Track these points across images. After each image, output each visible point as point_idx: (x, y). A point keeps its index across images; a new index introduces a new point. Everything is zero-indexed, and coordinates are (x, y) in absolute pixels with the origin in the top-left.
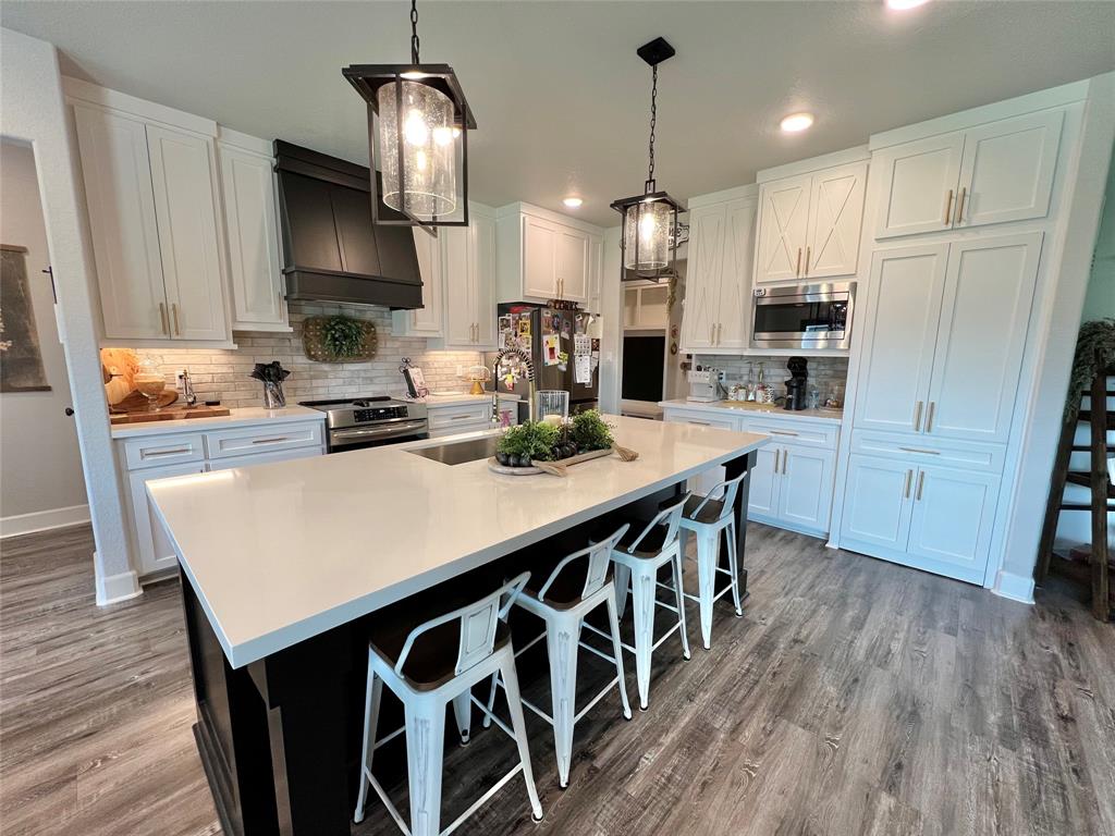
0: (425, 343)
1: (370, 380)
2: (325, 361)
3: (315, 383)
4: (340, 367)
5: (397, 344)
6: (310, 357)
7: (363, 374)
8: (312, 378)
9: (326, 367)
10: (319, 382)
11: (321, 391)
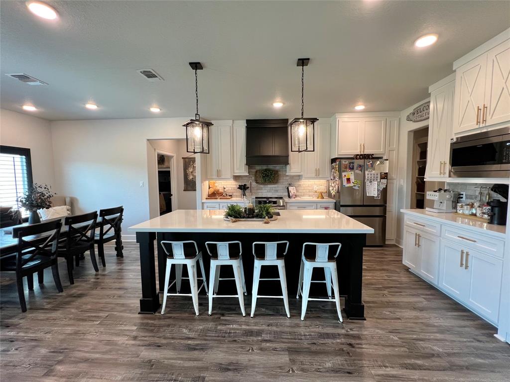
0: (299, 177)
1: (277, 191)
2: (261, 184)
3: (258, 191)
4: (266, 186)
5: (288, 178)
6: (257, 183)
7: (274, 189)
8: (257, 190)
9: (262, 186)
10: (260, 191)
11: (260, 194)
